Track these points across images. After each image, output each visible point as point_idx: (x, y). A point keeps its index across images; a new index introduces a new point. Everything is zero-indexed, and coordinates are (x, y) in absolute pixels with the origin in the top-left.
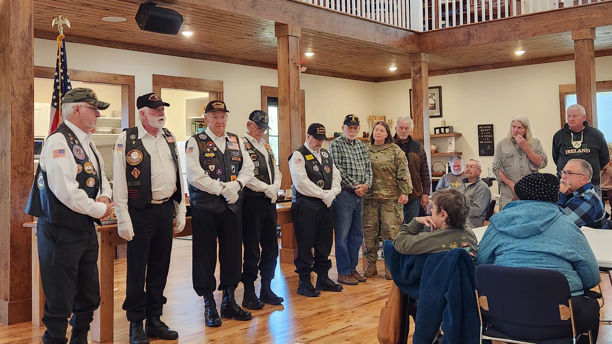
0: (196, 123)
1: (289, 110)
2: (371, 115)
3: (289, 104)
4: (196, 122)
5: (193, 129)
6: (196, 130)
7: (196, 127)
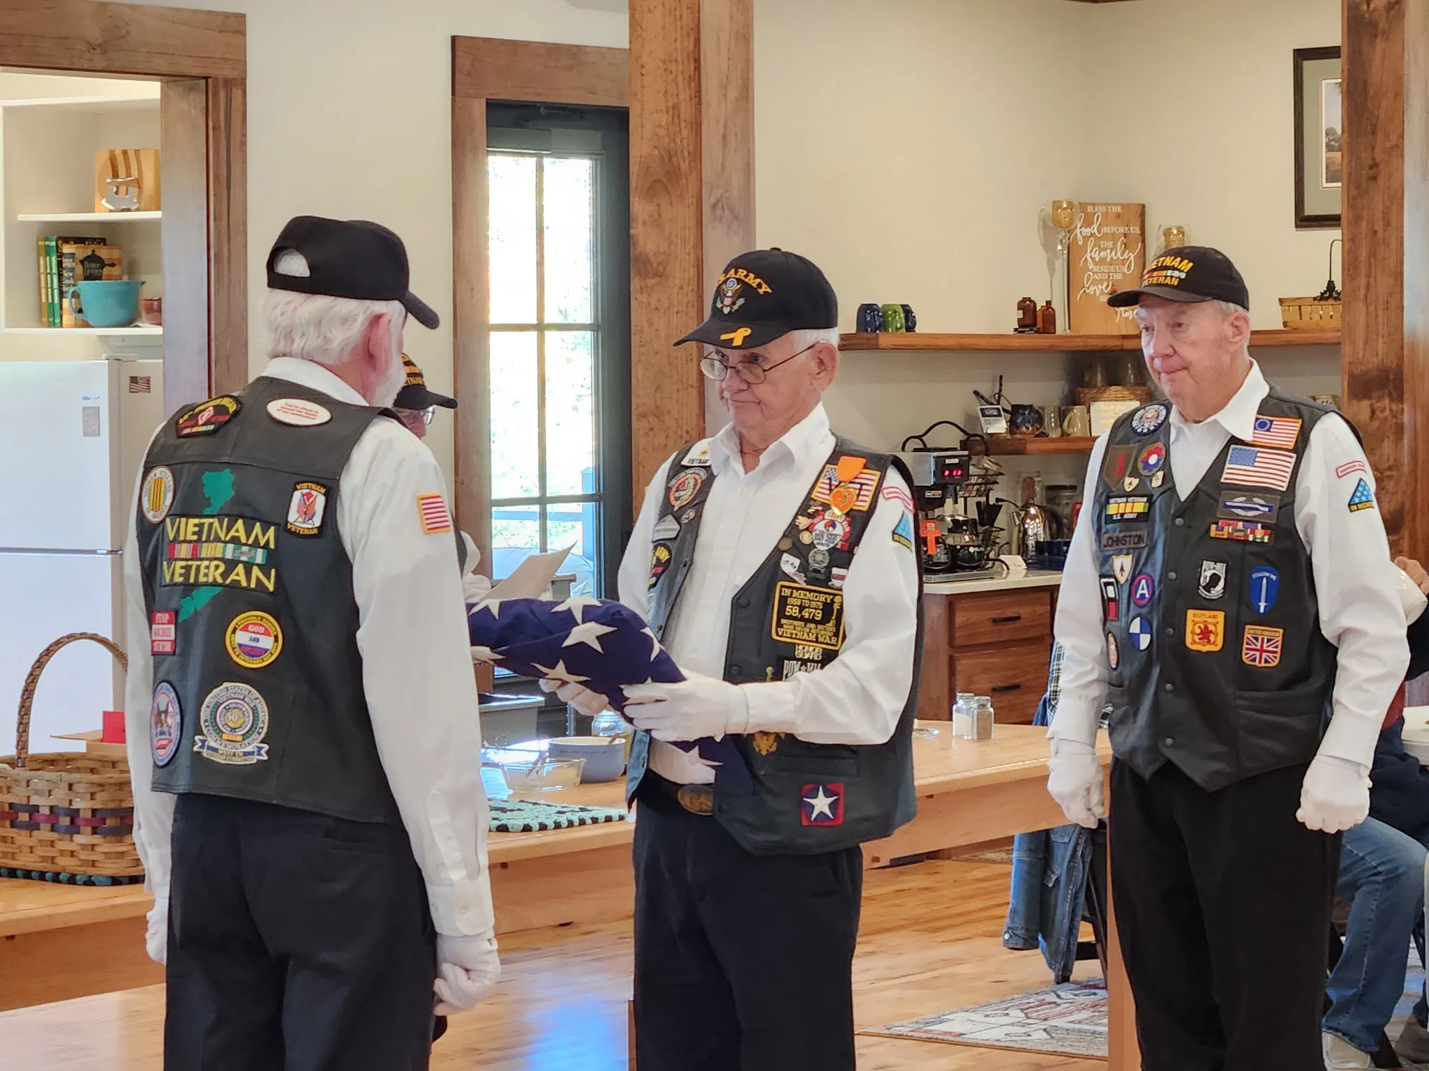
0: (67, 249)
1: (692, 223)
2: (1064, 196)
3: (692, 190)
4: (66, 240)
5: (49, 286)
6: (65, 289)
7: (62, 275)
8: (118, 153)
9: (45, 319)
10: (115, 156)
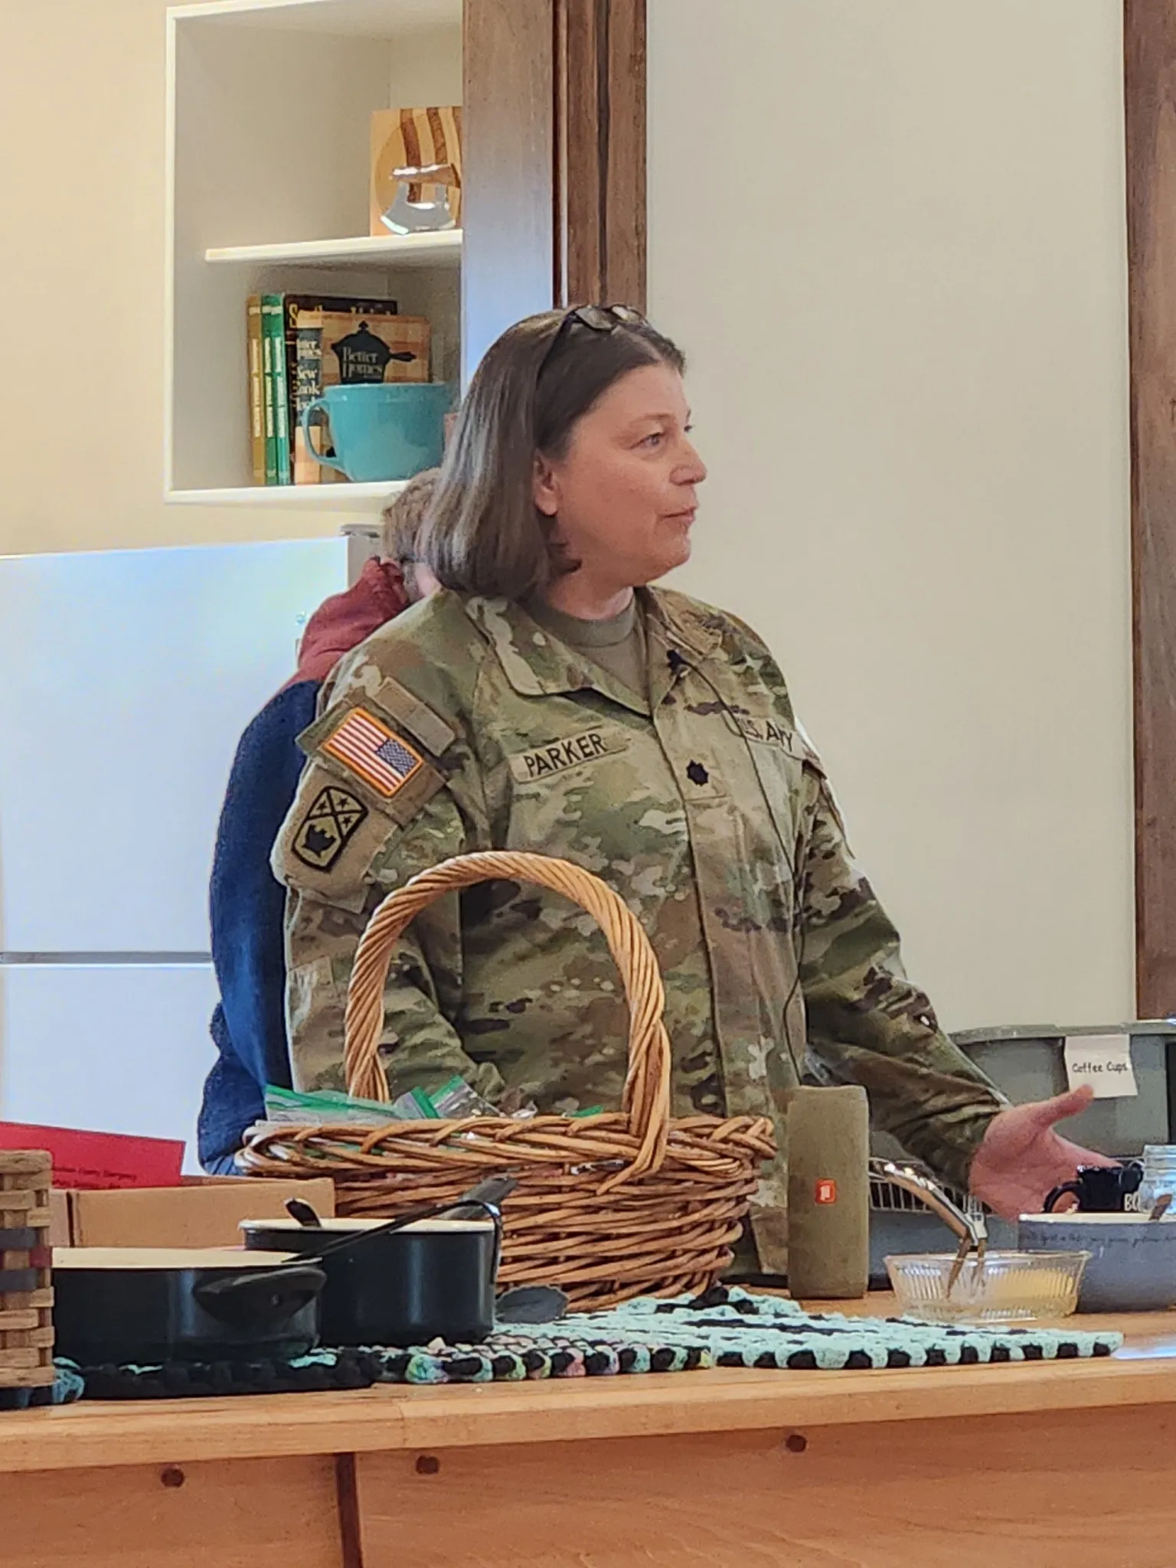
0: (305, 320)
5: (269, 402)
6: (301, 406)
7: (295, 377)
8: (419, 114)
9: (259, 473)
10: (411, 121)
